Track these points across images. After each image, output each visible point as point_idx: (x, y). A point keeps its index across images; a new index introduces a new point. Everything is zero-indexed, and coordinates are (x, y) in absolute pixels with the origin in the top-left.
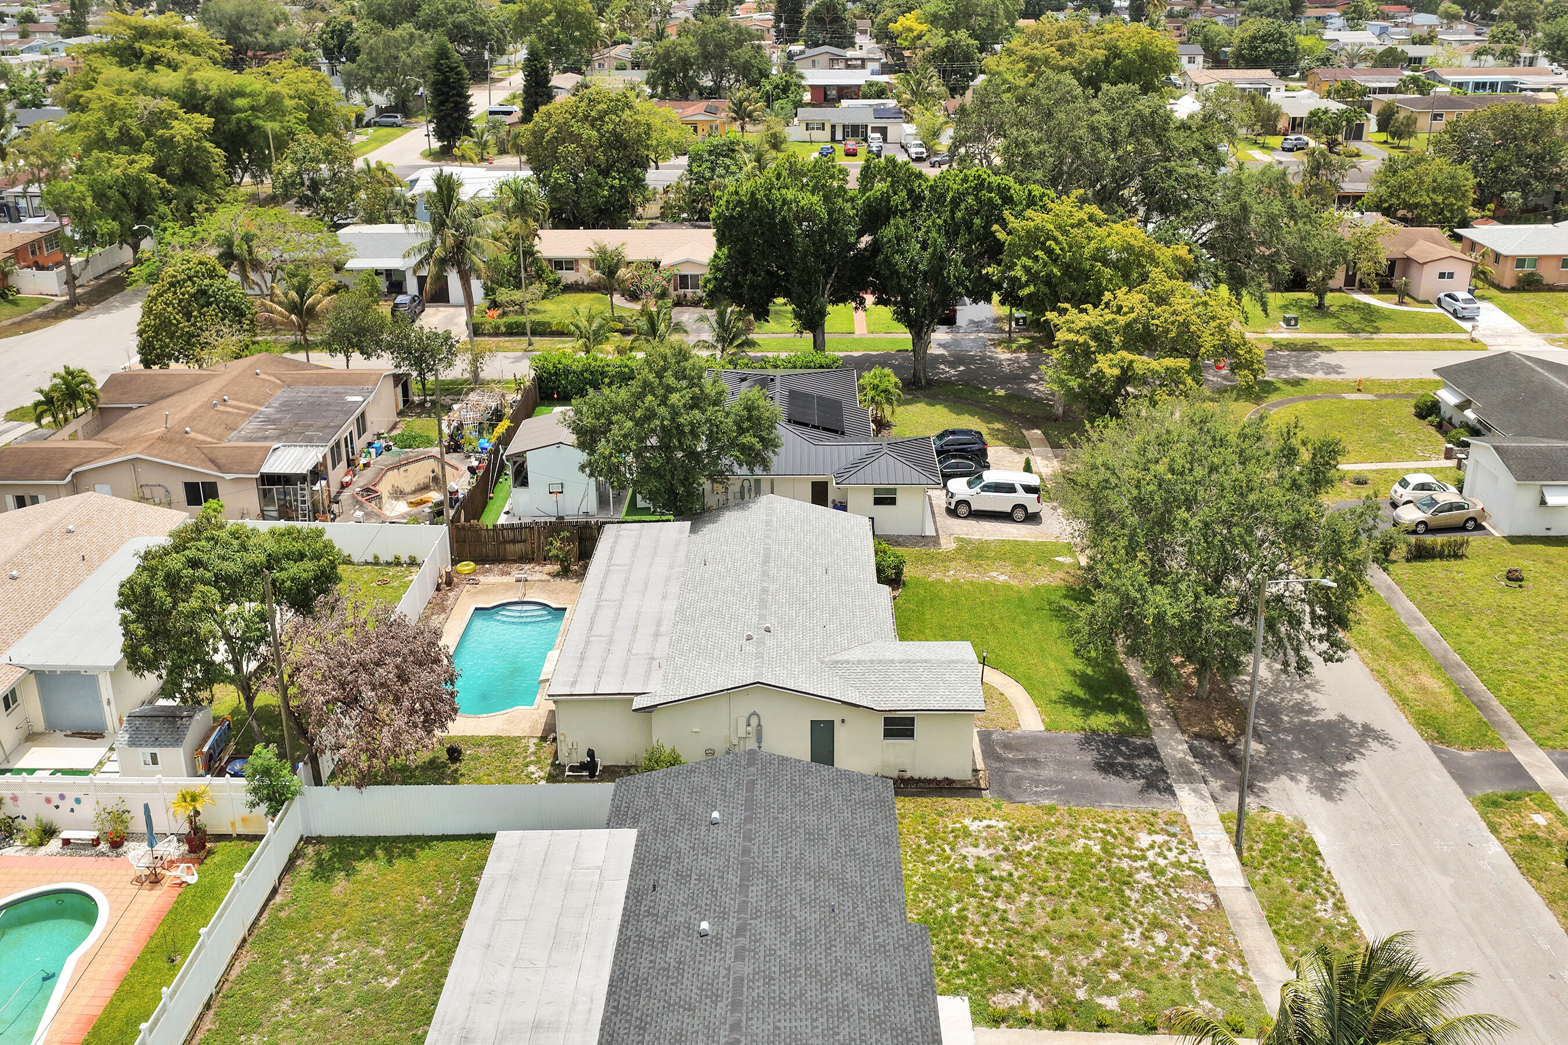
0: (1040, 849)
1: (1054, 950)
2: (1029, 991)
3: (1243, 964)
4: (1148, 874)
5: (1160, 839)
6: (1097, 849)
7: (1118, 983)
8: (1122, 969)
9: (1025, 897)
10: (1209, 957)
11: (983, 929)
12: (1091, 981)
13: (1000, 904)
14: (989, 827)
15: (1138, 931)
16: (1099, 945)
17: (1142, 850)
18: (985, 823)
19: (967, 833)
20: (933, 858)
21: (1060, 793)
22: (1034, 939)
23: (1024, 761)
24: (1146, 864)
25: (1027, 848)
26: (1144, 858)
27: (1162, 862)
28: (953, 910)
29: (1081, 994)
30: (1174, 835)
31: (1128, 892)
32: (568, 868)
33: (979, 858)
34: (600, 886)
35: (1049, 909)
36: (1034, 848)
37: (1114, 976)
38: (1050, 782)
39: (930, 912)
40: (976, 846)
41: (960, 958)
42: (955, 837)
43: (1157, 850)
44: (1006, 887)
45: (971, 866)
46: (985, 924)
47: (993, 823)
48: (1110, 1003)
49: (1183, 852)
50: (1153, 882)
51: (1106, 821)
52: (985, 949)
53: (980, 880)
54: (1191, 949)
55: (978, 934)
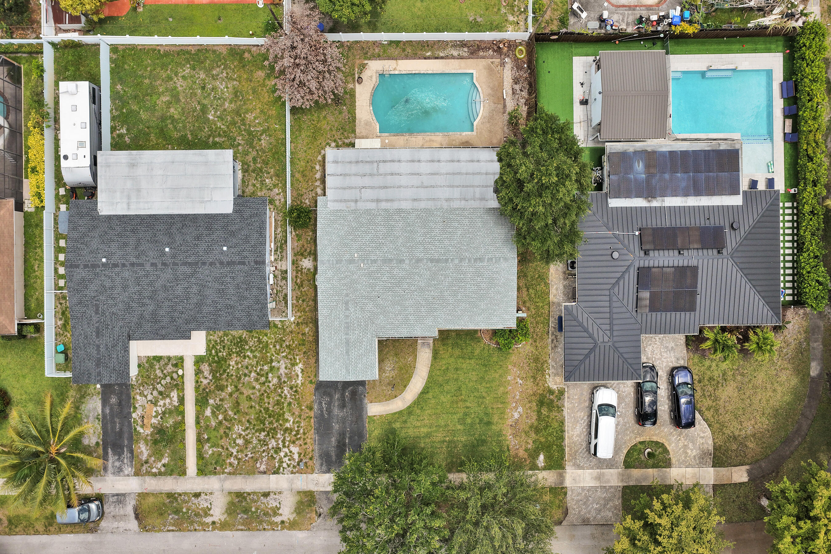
0: (286, 398)
1: (231, 395)
2: (211, 381)
3: (230, 473)
4: (275, 446)
5: (296, 457)
6: (288, 425)
7: (218, 418)
8: (224, 422)
9: (258, 386)
10: (232, 460)
11: (240, 366)
12: (218, 407)
13: (253, 374)
14: (298, 376)
15: (243, 433)
16: (235, 414)
17: (288, 447)
18: (300, 375)
19: (293, 365)
20: (278, 347)
21: (322, 415)
22: (236, 387)
23: (344, 400)
24: (281, 446)
25: (286, 392)
26: (284, 446)
27: (282, 454)
28: (249, 353)
29: (211, 401)
30: (298, 465)
31: (263, 434)
32: (212, 186)
33: (278, 369)
34: (202, 202)
35: (252, 396)
36: (286, 395)
37: (221, 417)
38: (329, 411)
39: (246, 343)
40: (286, 368)
41: (224, 354)
42: (291, 359)
43: (289, 454)
44: (263, 379)
45: (273, 364)
46: (242, 367)
47: (300, 378)
48: (208, 412)
49: (289, 466)
50: (270, 446)
51: (304, 434)
52: (229, 365)
53: (266, 368)
54: (235, 453)
55: (237, 364)
